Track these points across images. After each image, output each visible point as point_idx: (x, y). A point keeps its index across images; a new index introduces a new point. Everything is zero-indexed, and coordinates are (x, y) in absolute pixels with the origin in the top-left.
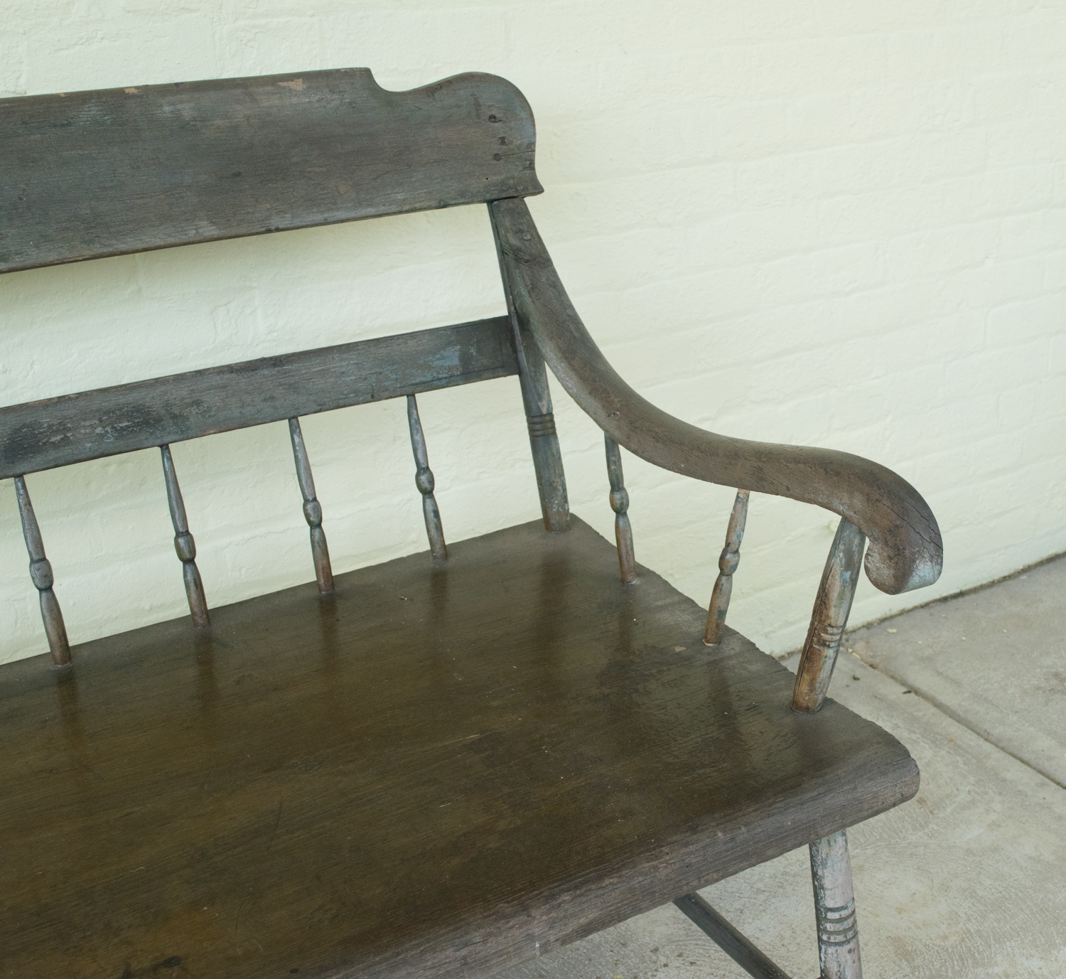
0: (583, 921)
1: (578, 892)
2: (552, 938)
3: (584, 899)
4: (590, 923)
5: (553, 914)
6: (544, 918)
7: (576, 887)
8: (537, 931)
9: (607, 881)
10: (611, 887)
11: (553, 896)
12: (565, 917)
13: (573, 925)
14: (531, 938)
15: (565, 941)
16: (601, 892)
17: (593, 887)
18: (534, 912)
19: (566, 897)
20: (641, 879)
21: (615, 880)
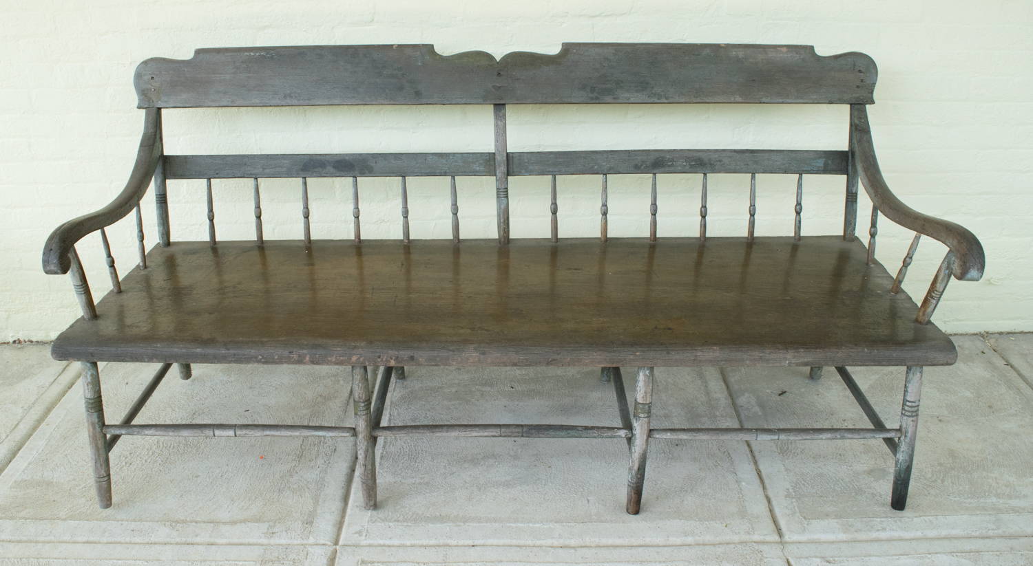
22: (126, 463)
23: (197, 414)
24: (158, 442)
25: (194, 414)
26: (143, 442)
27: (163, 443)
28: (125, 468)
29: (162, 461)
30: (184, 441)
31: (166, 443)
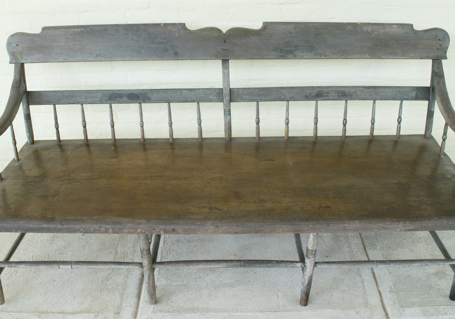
0: (410, 228)
1: (411, 222)
2: (402, 229)
3: (412, 224)
4: (411, 229)
5: (404, 225)
6: (402, 225)
7: (411, 221)
8: (400, 227)
9: (417, 222)
10: (418, 224)
11: (405, 221)
12: (406, 226)
13: (407, 228)
14: (398, 228)
15: (405, 231)
16: (415, 224)
17: (414, 222)
18: (400, 223)
19: (408, 222)
20: (425, 224)
21: (419, 222)
22: (14, 271)
23: (55, 237)
24: (33, 257)
25: (54, 237)
26: (24, 257)
27: (36, 258)
28: (13, 275)
29: (35, 270)
30: (47, 256)
31: (37, 258)
